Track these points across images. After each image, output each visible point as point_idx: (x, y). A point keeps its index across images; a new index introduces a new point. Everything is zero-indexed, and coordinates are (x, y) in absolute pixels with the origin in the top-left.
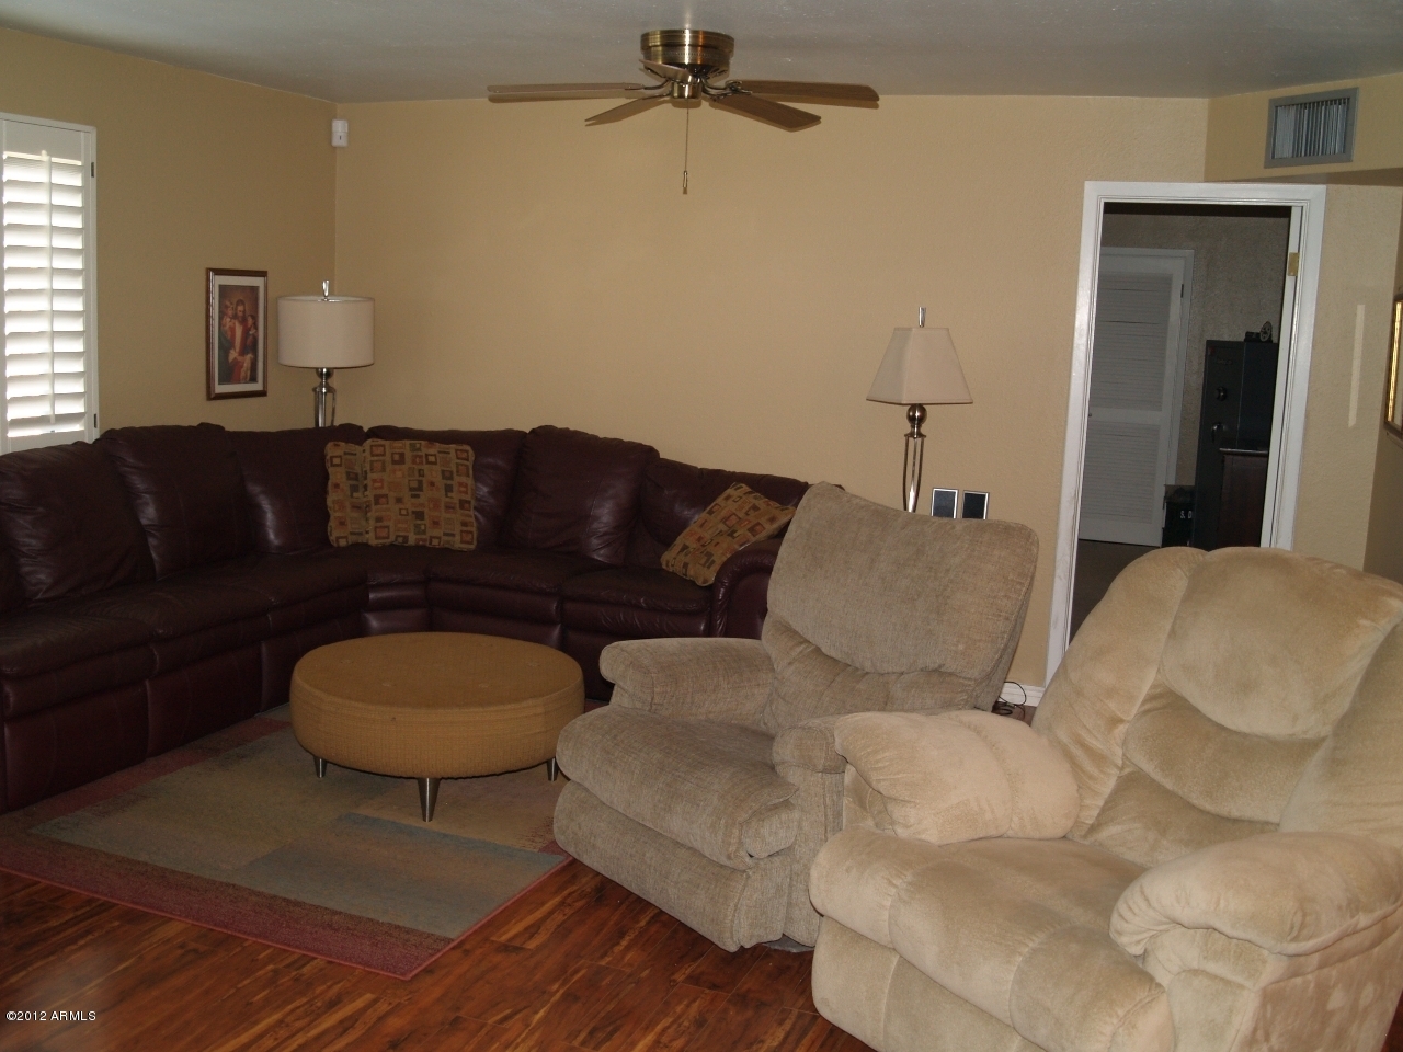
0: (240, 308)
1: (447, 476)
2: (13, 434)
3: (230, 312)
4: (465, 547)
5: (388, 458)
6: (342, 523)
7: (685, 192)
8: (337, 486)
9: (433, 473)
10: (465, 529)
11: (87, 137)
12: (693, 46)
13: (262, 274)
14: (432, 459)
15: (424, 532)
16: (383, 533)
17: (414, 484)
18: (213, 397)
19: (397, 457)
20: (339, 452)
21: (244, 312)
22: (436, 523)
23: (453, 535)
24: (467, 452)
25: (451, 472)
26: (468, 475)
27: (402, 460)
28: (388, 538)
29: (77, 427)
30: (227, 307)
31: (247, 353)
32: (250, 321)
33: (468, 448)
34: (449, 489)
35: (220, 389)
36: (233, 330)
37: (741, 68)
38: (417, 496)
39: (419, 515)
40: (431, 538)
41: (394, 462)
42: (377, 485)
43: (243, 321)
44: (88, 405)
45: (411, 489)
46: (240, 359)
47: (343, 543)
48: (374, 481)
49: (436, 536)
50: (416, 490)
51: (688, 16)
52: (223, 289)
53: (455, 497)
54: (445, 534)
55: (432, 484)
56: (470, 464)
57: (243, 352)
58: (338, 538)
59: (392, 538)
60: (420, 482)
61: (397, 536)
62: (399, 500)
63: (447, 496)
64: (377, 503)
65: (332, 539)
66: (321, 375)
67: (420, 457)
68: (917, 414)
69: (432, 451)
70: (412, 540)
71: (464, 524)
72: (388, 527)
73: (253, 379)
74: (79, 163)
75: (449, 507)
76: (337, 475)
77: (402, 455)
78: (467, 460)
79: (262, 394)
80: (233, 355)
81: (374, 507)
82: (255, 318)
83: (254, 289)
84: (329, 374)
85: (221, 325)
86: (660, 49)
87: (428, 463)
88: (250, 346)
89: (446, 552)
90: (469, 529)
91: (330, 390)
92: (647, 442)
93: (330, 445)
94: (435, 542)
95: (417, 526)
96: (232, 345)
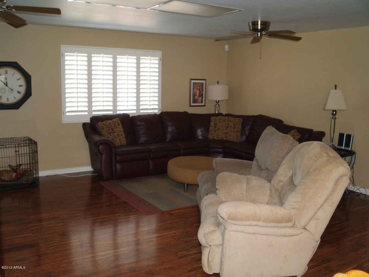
0: (198, 87)
1: (235, 125)
2: (141, 111)
3: (196, 88)
4: (237, 141)
5: (222, 121)
6: (211, 134)
7: (260, 58)
8: (211, 126)
9: (231, 124)
10: (237, 137)
11: (160, 53)
12: (261, 24)
13: (205, 80)
14: (232, 121)
15: (227, 137)
16: (218, 137)
17: (227, 126)
18: (191, 106)
19: (224, 120)
20: (213, 119)
21: (199, 88)
22: (230, 135)
23: (234, 138)
24: (241, 120)
25: (236, 124)
26: (240, 125)
27: (225, 121)
28: (219, 138)
29: (156, 111)
30: (195, 87)
31: (200, 97)
32: (201, 90)
33: (241, 119)
34: (234, 128)
35: (192, 104)
36: (196, 92)
37: (272, 28)
38: (227, 129)
39: (227, 133)
40: (229, 139)
41: (223, 121)
42: (219, 126)
43: (199, 90)
44: (158, 107)
45: (226, 127)
46: (198, 98)
47: (211, 138)
48: (218, 125)
49: (230, 138)
50: (227, 128)
51: (259, 17)
52: (194, 83)
53: (236, 130)
54: (232, 138)
55: (231, 127)
56: (241, 123)
57: (199, 96)
58: (210, 137)
59: (220, 138)
60: (228, 126)
61: (221, 138)
62: (223, 130)
63: (234, 129)
64: (218, 130)
65: (209, 137)
66: (217, 102)
67: (229, 120)
68: (334, 113)
69: (232, 119)
70: (225, 139)
71: (237, 136)
72: (219, 136)
73: (202, 102)
74: (158, 58)
75: (234, 132)
76: (212, 124)
77: (225, 120)
78: (240, 121)
79: (204, 106)
80: (196, 97)
81: (217, 131)
82: (202, 89)
83: (203, 83)
84: (218, 102)
85: (193, 91)
86: (251, 26)
87: (231, 122)
88: (201, 95)
89: (233, 142)
90: (238, 137)
91: (219, 105)
92: (281, 119)
93: (212, 117)
94: (230, 140)
95: (226, 136)
96: (196, 95)
